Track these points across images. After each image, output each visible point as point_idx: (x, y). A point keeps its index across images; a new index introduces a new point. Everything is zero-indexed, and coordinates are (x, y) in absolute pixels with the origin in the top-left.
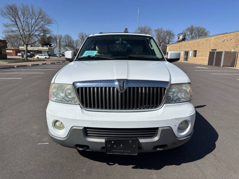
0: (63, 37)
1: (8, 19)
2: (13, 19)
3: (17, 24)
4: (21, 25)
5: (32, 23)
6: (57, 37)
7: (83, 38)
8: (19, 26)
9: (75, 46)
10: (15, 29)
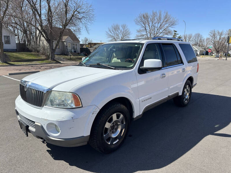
0: (193, 36)
1: (139, 26)
2: (144, 26)
3: (146, 29)
4: (149, 29)
5: (158, 27)
6: (187, 36)
7: (214, 35)
8: (147, 30)
9: (206, 45)
10: (144, 33)
